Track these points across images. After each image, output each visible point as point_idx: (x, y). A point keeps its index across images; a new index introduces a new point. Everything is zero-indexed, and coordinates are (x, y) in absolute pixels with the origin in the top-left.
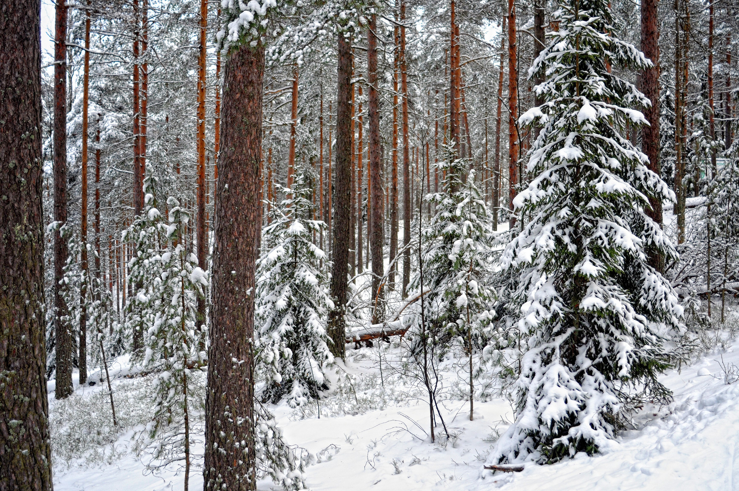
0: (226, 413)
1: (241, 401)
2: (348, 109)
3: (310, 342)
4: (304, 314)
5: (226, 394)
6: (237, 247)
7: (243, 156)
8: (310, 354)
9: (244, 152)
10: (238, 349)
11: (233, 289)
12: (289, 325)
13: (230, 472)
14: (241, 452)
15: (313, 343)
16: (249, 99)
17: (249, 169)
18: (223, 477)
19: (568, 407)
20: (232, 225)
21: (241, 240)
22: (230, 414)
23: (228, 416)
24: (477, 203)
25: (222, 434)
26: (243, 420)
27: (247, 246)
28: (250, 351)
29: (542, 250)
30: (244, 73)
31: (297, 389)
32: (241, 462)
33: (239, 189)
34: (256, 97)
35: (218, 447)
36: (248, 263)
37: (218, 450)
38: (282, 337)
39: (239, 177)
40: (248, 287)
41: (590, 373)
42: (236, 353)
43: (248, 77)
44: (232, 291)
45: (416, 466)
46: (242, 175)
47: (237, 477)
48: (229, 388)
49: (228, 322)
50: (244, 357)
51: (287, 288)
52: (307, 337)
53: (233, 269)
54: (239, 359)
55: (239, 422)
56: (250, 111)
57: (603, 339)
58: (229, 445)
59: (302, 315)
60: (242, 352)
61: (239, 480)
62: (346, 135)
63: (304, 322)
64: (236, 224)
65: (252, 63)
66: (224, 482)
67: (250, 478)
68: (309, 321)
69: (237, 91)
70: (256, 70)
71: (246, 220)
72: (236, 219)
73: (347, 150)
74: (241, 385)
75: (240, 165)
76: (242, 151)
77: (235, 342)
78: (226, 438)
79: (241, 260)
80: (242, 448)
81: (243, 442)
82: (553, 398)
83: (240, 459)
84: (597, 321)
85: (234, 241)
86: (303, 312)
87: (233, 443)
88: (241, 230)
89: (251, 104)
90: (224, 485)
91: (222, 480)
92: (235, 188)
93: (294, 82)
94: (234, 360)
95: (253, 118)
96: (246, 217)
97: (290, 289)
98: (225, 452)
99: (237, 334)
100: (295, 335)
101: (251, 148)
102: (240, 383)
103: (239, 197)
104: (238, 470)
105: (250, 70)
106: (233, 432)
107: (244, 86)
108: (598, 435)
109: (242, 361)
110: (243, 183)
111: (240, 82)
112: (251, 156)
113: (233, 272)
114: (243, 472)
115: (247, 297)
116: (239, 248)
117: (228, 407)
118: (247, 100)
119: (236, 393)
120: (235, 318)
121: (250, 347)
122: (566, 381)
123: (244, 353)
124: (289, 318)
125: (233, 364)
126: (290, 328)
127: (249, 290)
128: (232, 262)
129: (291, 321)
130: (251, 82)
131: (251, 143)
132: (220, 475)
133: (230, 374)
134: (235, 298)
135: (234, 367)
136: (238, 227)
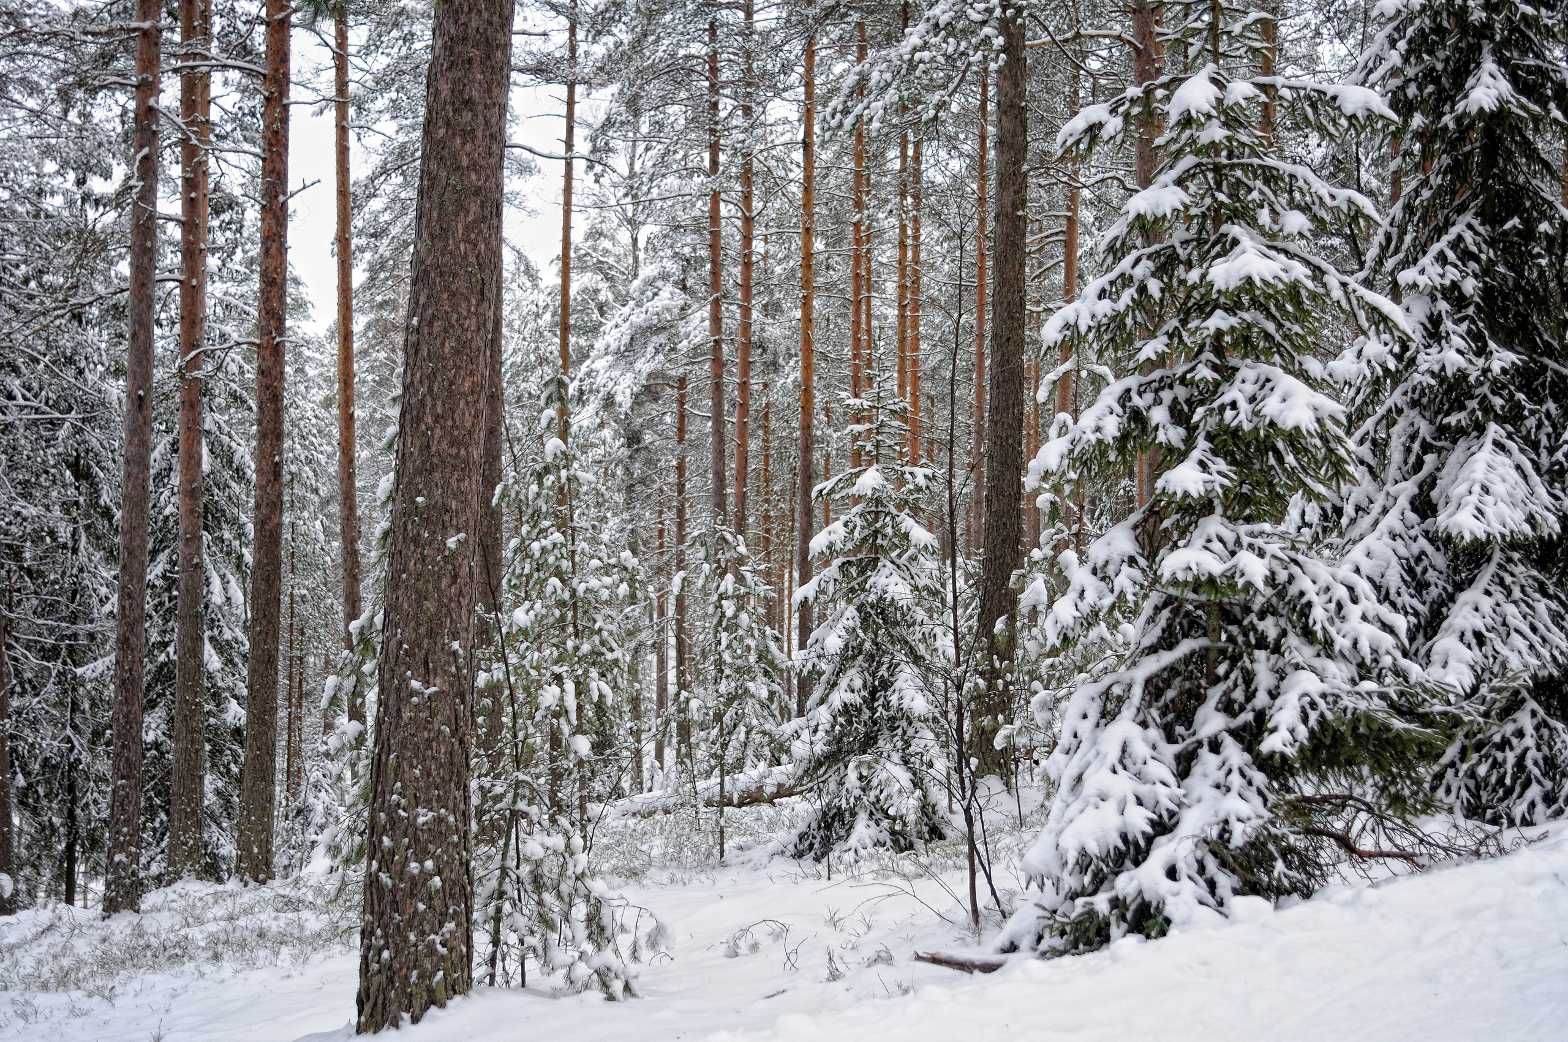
0: (395, 797)
1: (429, 775)
2: (1015, 227)
3: (899, 731)
4: (888, 668)
5: (397, 757)
6: (428, 447)
7: (447, 257)
8: (896, 757)
9: (451, 247)
10: (426, 663)
11: (419, 534)
12: (853, 691)
13: (398, 926)
14: (424, 884)
15: (905, 733)
16: (463, 137)
17: (460, 284)
18: (385, 936)
19: (1125, 823)
20: (422, 402)
21: (438, 432)
22: (403, 801)
23: (398, 805)
24: (1090, 372)
25: (386, 841)
26: (430, 814)
27: (452, 444)
28: (453, 669)
29: (1085, 438)
30: (454, 83)
31: (863, 830)
32: (421, 907)
33: (437, 326)
34: (479, 134)
35: (380, 870)
36: (453, 481)
37: (377, 877)
38: (835, 717)
39: (438, 301)
40: (453, 532)
41: (1215, 746)
42: (422, 671)
43: (461, 92)
44: (416, 540)
45: (880, 967)
46: (445, 296)
47: (412, 937)
48: (403, 745)
49: (406, 605)
50: (438, 681)
51: (851, 611)
52: (892, 719)
53: (419, 493)
54: (427, 684)
55: (421, 820)
56: (465, 161)
57: (1262, 664)
58: (398, 868)
59: (883, 671)
60: (435, 669)
61: (415, 945)
62: (1011, 286)
63: (886, 685)
64: (428, 398)
65: (470, 61)
66: (386, 946)
67: (444, 945)
68: (897, 685)
69: (440, 122)
70: (479, 77)
71: (450, 391)
72: (430, 390)
73: (1012, 318)
74: (429, 741)
75: (441, 275)
76: (445, 247)
77: (420, 646)
78: (392, 852)
79: (437, 475)
80: (426, 876)
81: (429, 864)
82: (1093, 800)
83: (422, 900)
84: (1255, 621)
85: (424, 434)
86: (885, 667)
87: (406, 861)
88: (439, 411)
89: (468, 147)
90: (386, 954)
91: (382, 942)
92: (430, 324)
93: (1069, 218)
94: (415, 684)
95: (474, 177)
96: (451, 384)
97: (856, 613)
98: (390, 882)
99: (422, 630)
100: (866, 714)
101: (467, 241)
102: (426, 734)
103: (438, 342)
104: (416, 922)
105: (465, 76)
106: (406, 840)
107: (455, 111)
108: (1177, 894)
109: (433, 689)
110: (446, 312)
111: (445, 103)
112: (465, 257)
113: (420, 499)
114: (427, 928)
115: (447, 553)
116: (434, 449)
117: (399, 784)
118: (458, 141)
119: (417, 756)
120: (422, 596)
121: (456, 661)
122: (1140, 762)
123: (439, 671)
124: (854, 677)
125: (413, 694)
126: (856, 699)
127: (455, 539)
128: (419, 479)
129: (858, 683)
130: (469, 103)
131: (466, 229)
132: (379, 932)
133: (407, 714)
134: (422, 554)
135: (415, 699)
136: (434, 405)
